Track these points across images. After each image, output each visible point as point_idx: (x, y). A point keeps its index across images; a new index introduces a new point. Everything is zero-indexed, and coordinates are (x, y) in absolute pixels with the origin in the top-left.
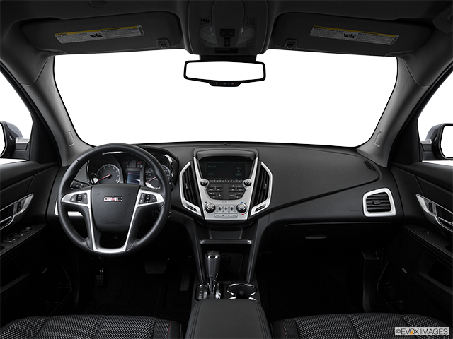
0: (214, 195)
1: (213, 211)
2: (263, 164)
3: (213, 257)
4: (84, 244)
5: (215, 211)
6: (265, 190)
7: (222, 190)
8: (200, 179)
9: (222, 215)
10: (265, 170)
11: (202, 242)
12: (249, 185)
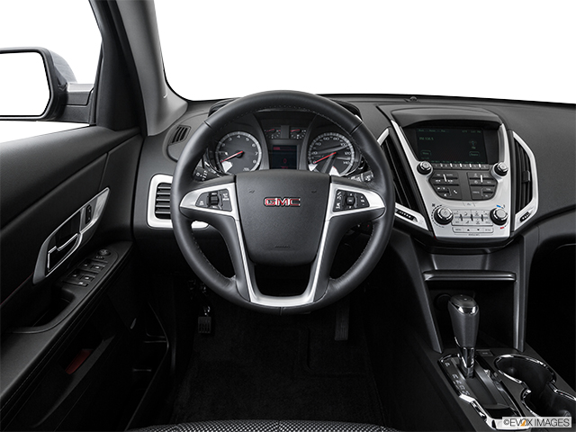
0: (445, 192)
1: (450, 221)
2: (515, 135)
3: (468, 311)
4: (231, 289)
5: (454, 223)
6: (527, 183)
7: (456, 182)
8: (413, 162)
9: (465, 229)
10: (520, 145)
11: (428, 277)
12: (502, 173)
